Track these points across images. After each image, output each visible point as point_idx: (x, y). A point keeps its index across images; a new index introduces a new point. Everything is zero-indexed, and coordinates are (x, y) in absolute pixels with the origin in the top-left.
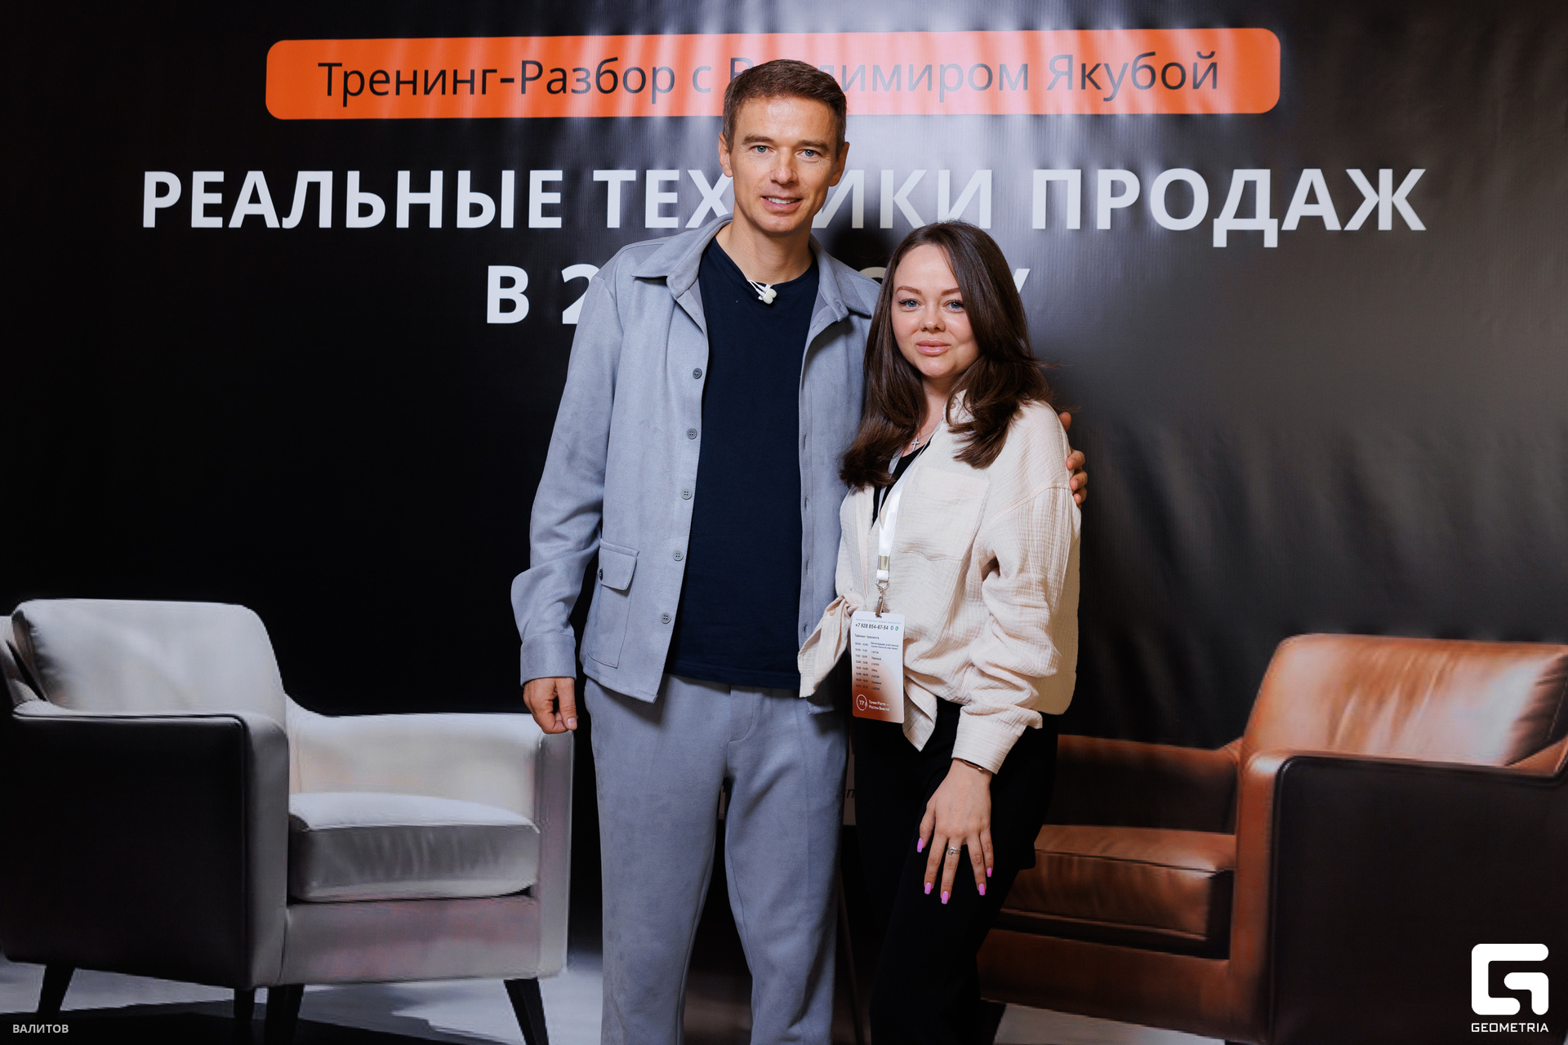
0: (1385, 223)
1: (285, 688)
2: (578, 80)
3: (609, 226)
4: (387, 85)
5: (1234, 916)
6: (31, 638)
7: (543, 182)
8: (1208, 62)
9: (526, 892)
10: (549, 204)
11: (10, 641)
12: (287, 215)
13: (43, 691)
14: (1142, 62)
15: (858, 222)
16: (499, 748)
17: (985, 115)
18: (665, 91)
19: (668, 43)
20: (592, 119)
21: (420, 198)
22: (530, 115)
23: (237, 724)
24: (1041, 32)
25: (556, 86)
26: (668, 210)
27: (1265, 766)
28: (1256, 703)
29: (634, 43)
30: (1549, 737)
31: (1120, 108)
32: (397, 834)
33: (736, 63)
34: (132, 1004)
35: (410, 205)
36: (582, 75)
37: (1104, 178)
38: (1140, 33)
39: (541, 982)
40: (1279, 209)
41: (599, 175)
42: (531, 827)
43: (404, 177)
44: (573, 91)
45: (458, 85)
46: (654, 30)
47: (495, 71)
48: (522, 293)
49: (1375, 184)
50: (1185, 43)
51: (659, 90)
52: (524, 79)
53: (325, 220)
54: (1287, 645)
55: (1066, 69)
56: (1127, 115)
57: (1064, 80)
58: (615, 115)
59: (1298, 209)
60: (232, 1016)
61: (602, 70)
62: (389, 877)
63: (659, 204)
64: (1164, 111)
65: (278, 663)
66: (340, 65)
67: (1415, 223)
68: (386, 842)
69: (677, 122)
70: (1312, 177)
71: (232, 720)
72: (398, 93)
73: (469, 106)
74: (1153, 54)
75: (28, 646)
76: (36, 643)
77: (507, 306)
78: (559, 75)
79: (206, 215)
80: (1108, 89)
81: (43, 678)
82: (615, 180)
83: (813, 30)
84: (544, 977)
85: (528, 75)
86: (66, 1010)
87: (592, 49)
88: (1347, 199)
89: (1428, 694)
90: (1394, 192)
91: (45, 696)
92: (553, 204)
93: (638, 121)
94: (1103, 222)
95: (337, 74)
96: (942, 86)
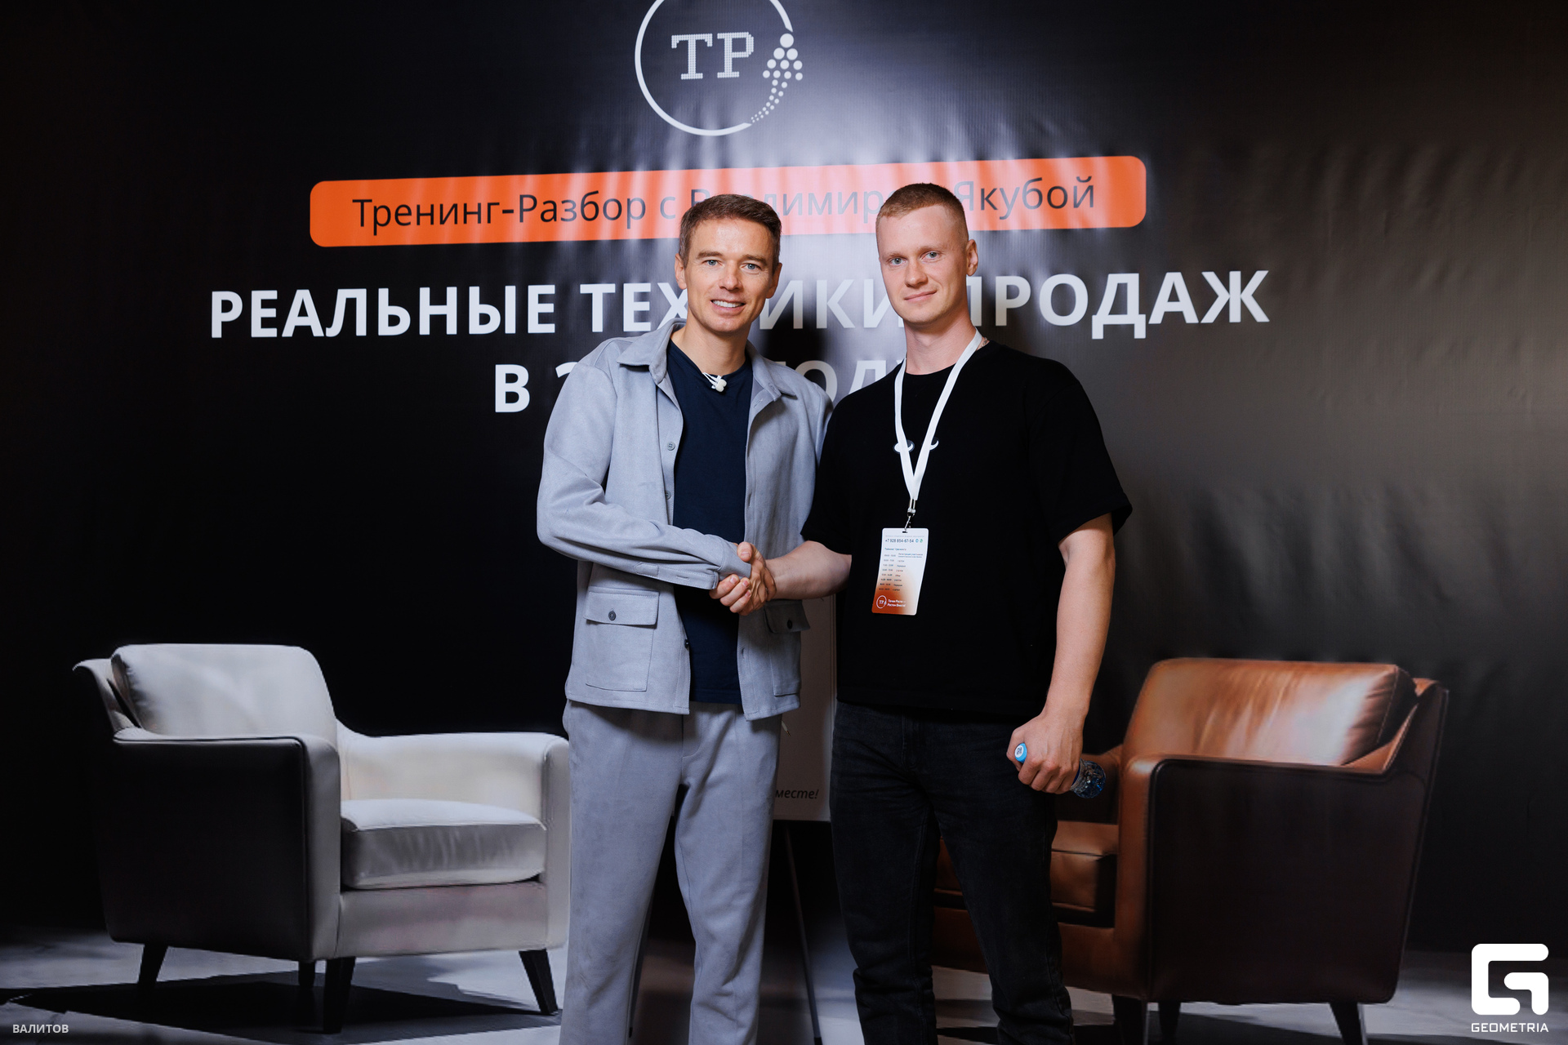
0: (1235, 317)
1: (336, 715)
2: (566, 210)
3: (593, 331)
4: (409, 217)
5: (1118, 892)
6: (127, 677)
7: (539, 295)
8: (1086, 185)
9: (536, 879)
10: (544, 313)
11: (110, 680)
12: (330, 325)
13: (138, 720)
14: (1032, 186)
15: (798, 323)
16: (514, 761)
18: (638, 218)
19: (639, 178)
20: (578, 243)
21: (438, 310)
22: (527, 240)
23: (297, 745)
24: (947, 163)
25: (548, 216)
26: (642, 317)
27: (1143, 768)
28: (1133, 716)
29: (611, 180)
30: (1378, 741)
31: (1013, 225)
32: (430, 832)
33: (696, 194)
34: (215, 975)
35: (430, 316)
36: (569, 205)
37: (1002, 283)
38: (1029, 162)
39: (549, 953)
40: (1146, 307)
41: (585, 289)
42: (539, 825)
43: (425, 293)
44: (562, 219)
45: (468, 216)
46: (627, 167)
47: (498, 204)
48: (524, 387)
49: (1226, 283)
50: (1067, 169)
51: (633, 217)
52: (522, 210)
53: (361, 330)
54: (1158, 668)
55: (968, 194)
56: (1019, 231)
58: (597, 239)
59: (1162, 306)
60: (297, 984)
61: (586, 202)
62: (424, 868)
63: (635, 312)
64: (1050, 227)
65: (331, 694)
66: (370, 201)
67: (1260, 316)
68: (421, 839)
69: (648, 244)
70: (1173, 280)
71: (293, 741)
72: (418, 223)
73: (477, 233)
74: (1040, 179)
75: (125, 683)
76: (131, 681)
77: (512, 397)
78: (551, 206)
79: (263, 326)
80: (1003, 209)
81: (138, 709)
82: (598, 292)
83: (758, 165)
84: (552, 948)
85: (525, 207)
86: (161, 980)
87: (577, 184)
88: (1203, 297)
89: (1277, 706)
90: (1242, 290)
91: (140, 724)
92: (548, 313)
93: (616, 244)
94: (1001, 320)
95: (369, 208)
96: (866, 209)
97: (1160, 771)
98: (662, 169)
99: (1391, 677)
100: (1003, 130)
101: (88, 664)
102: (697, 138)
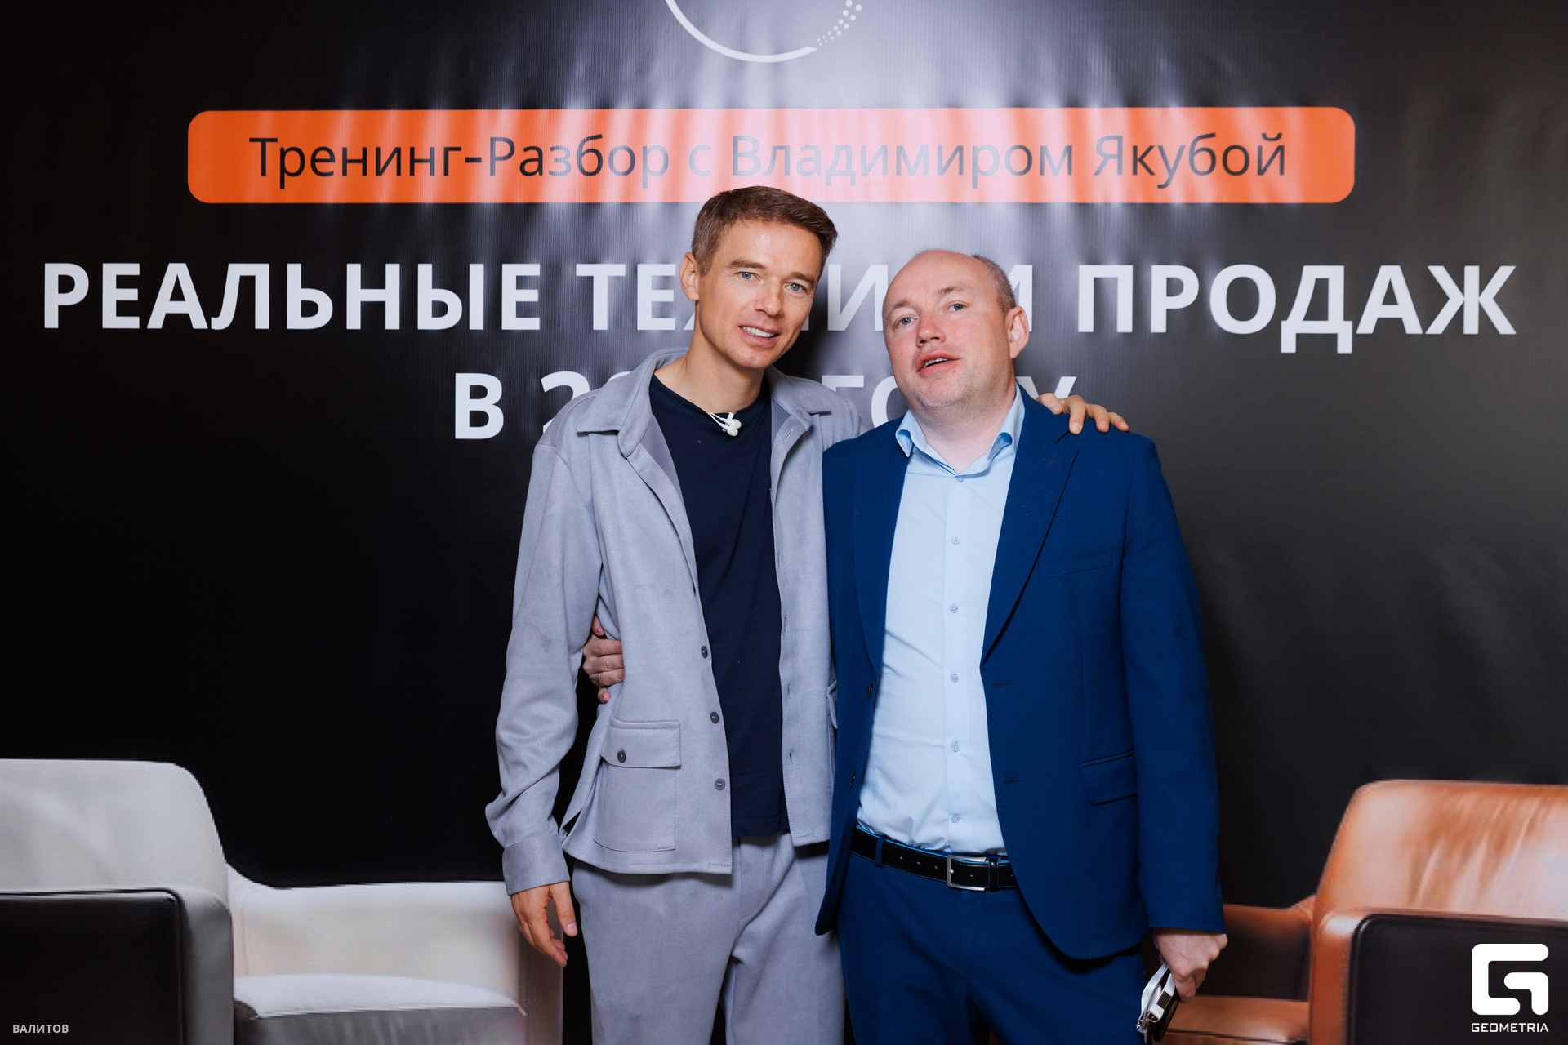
0: (1471, 326)
1: (226, 858)
2: (556, 160)
3: (595, 328)
4: (331, 164)
7: (517, 277)
8: (1275, 145)
10: (525, 302)
12: (217, 314)
14: (1201, 144)
17: (1024, 204)
18: (658, 174)
19: (660, 117)
20: (573, 205)
21: (373, 295)
22: (500, 200)
23: (170, 899)
24: (1087, 109)
25: (531, 167)
26: (663, 310)
27: (1341, 926)
28: (1330, 857)
29: (621, 118)
31: (1176, 195)
32: (361, 1019)
33: (740, 142)
35: (362, 303)
36: (561, 154)
37: (1159, 275)
38: (1198, 112)
40: (1354, 312)
41: (583, 270)
42: (516, 1009)
43: (354, 272)
44: (551, 173)
45: (416, 164)
46: (642, 104)
47: (459, 149)
48: (495, 404)
49: (1460, 283)
50: (1249, 123)
51: (651, 173)
52: (493, 159)
53: (262, 321)
54: (1364, 792)
55: (1115, 152)
56: (1183, 204)
57: (1113, 164)
58: (598, 201)
59: (1375, 310)
61: (585, 148)
63: (653, 303)
64: (1226, 200)
65: (219, 830)
66: (275, 140)
67: (1504, 326)
68: (349, 1030)
69: (672, 209)
70: (1390, 275)
71: (164, 895)
73: (429, 189)
74: (1212, 135)
77: (478, 419)
78: (534, 154)
79: (119, 313)
80: (1162, 175)
82: (603, 275)
85: (498, 154)
87: (572, 124)
88: (1429, 300)
89: (1519, 844)
90: (1480, 294)
92: (530, 303)
93: (627, 208)
94: (1158, 325)
95: (273, 150)
96: (975, 170)
97: (1365, 931)
98: (692, 107)
100: (1163, 65)
102: (740, 64)
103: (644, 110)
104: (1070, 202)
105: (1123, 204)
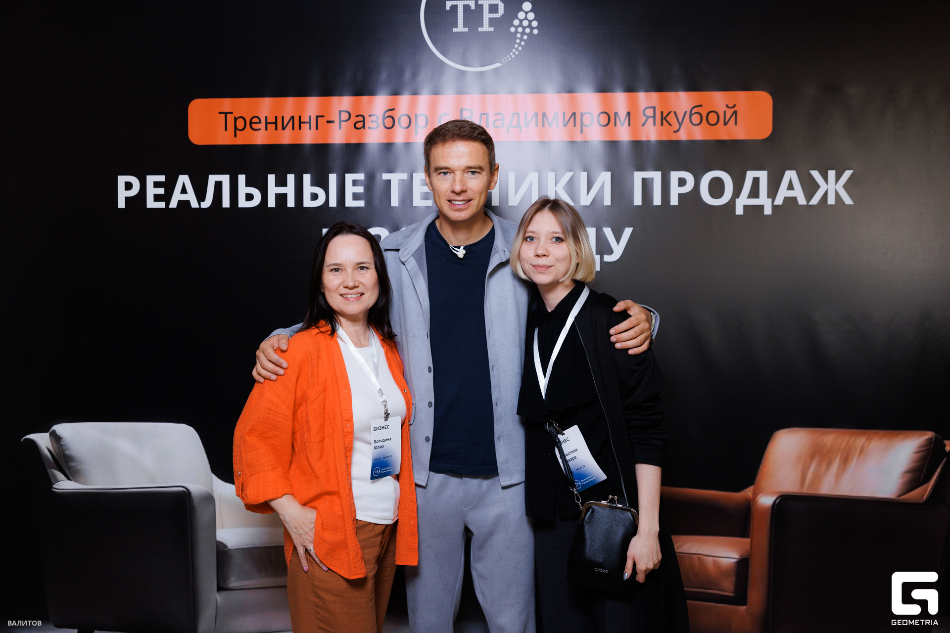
0: (831, 201)
1: (212, 471)
2: (372, 122)
3: (392, 205)
4: (260, 125)
5: (750, 582)
6: (61, 445)
7: (353, 180)
8: (732, 110)
10: (357, 193)
11: (49, 447)
12: (203, 200)
13: (69, 475)
14: (694, 111)
17: (607, 141)
18: (423, 128)
19: (424, 99)
20: (380, 144)
21: (281, 190)
22: (344, 142)
23: (184, 491)
24: (638, 93)
25: (359, 125)
26: (425, 196)
27: (766, 500)
28: (761, 467)
29: (404, 100)
30: (920, 481)
31: (683, 136)
33: (464, 112)
35: (276, 194)
36: (373, 118)
37: (675, 176)
38: (692, 94)
40: (773, 192)
41: (386, 176)
43: (271, 178)
44: (369, 128)
45: (302, 124)
46: (415, 93)
47: (323, 116)
49: (826, 178)
50: (719, 100)
51: (419, 127)
52: (340, 121)
53: (226, 203)
54: (779, 434)
55: (652, 115)
56: (686, 140)
57: (651, 120)
58: (393, 142)
59: (783, 193)
61: (387, 114)
63: (421, 192)
64: (708, 138)
65: (207, 456)
66: (232, 113)
67: (848, 201)
71: (181, 489)
73: (308, 137)
74: (701, 106)
75: (59, 449)
76: (64, 448)
78: (361, 119)
79: (155, 200)
80: (676, 126)
81: (69, 468)
82: (396, 179)
85: (342, 119)
87: (379, 103)
88: (810, 187)
89: (855, 459)
90: (836, 183)
91: (71, 478)
92: (360, 193)
93: (407, 145)
94: (674, 201)
95: (230, 118)
96: (582, 124)
97: (778, 503)
98: (440, 94)
99: (930, 440)
100: (676, 71)
101: (32, 436)
102: (463, 73)
103: (416, 96)
104: (629, 140)
105: (656, 141)
